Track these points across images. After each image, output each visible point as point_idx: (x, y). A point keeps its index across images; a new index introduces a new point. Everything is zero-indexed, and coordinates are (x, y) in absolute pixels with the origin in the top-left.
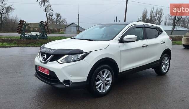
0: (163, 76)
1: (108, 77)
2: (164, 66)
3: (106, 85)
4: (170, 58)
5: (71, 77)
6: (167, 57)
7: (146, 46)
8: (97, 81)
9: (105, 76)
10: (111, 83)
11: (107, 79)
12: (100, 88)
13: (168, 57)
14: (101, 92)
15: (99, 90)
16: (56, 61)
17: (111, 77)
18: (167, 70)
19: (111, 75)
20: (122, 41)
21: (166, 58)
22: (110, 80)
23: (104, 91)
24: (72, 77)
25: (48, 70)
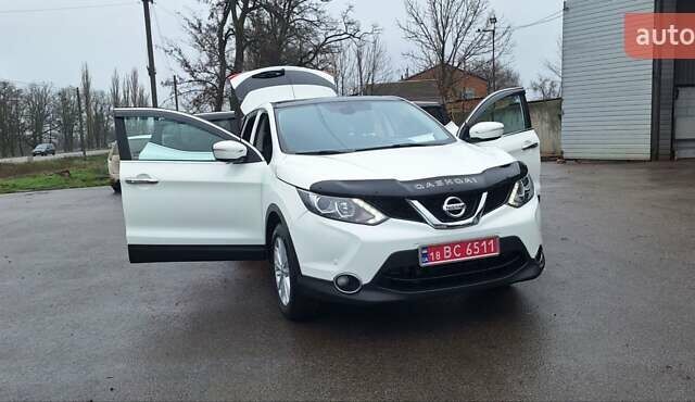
25: (494, 238)
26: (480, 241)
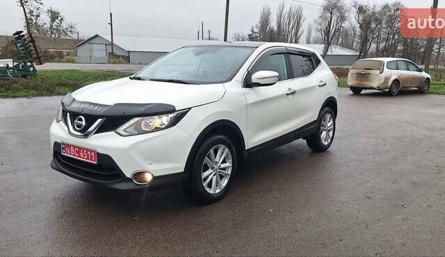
0: (322, 154)
1: (224, 162)
2: (324, 133)
3: (221, 177)
4: (334, 116)
5: (151, 164)
6: (330, 115)
7: (293, 93)
8: (204, 171)
9: (219, 158)
10: (229, 172)
11: (223, 166)
12: (210, 185)
13: (332, 114)
14: (211, 192)
15: (208, 190)
16: (113, 132)
17: (230, 160)
18: (329, 141)
19: (230, 156)
20: (248, 84)
21: (328, 116)
22: (228, 167)
23: (218, 191)
24: (153, 165)
25: (94, 151)
26: (88, 150)
